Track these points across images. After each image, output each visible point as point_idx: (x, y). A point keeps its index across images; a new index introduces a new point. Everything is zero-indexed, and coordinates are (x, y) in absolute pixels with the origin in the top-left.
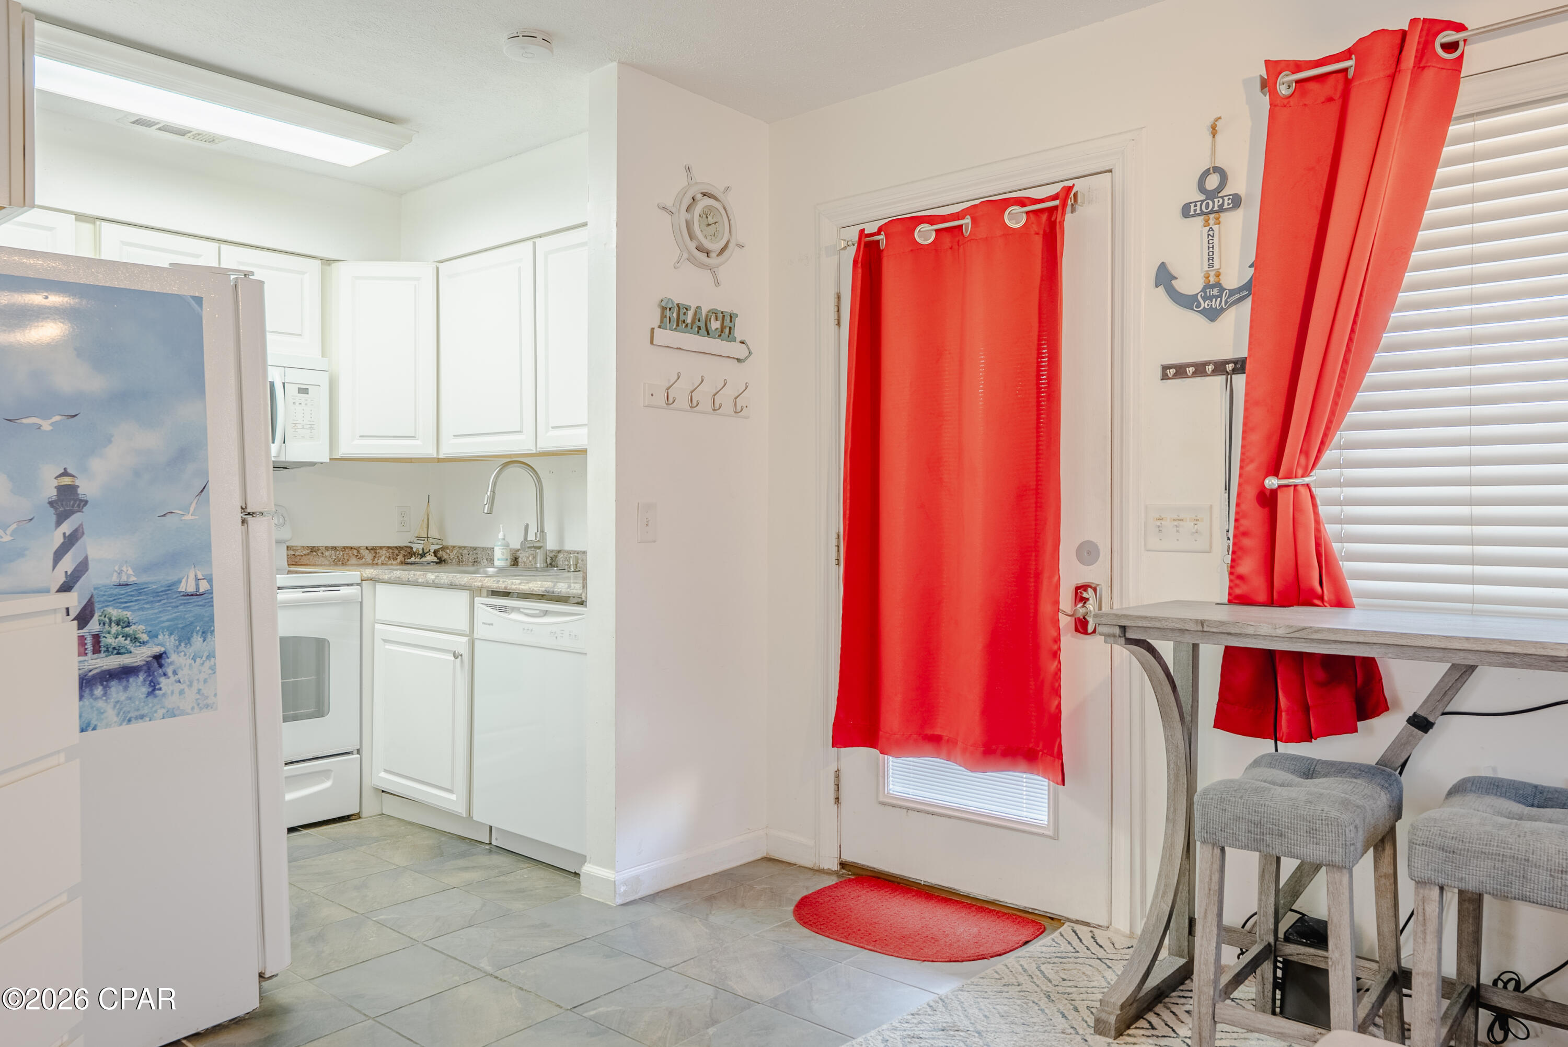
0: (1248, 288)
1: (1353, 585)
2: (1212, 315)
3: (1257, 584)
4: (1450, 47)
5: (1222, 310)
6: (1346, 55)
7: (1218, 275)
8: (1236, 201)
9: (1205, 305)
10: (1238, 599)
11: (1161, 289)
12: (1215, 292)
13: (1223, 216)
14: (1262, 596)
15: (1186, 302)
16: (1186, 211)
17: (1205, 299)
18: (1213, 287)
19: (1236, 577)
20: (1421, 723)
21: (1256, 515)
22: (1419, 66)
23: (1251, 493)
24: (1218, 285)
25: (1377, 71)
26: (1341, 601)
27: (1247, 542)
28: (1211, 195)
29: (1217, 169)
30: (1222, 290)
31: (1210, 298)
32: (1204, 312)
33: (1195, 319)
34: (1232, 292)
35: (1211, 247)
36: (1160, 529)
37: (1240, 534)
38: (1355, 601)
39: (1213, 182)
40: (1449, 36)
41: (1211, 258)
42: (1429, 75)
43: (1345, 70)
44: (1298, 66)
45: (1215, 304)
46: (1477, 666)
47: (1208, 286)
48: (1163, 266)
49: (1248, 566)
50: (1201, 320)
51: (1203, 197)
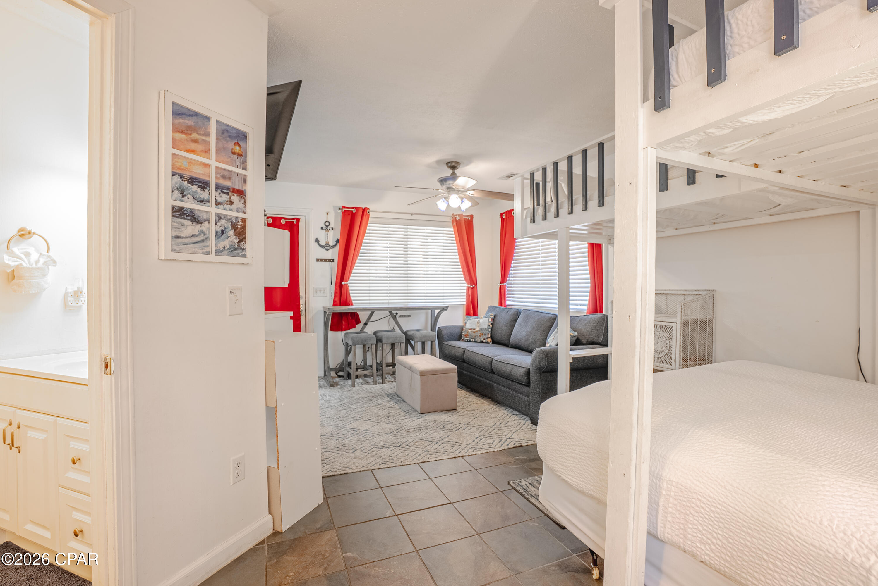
0: (335, 245)
1: (353, 302)
2: (327, 250)
3: (338, 302)
4: (369, 212)
5: (329, 249)
6: (353, 208)
7: (328, 242)
8: (332, 229)
9: (326, 248)
10: (334, 305)
11: (316, 243)
12: (328, 245)
13: (329, 231)
14: (338, 305)
15: (322, 247)
16: (322, 228)
17: (326, 246)
18: (327, 244)
19: (334, 301)
20: (366, 324)
21: (338, 289)
22: (366, 215)
23: (338, 285)
24: (328, 244)
25: (360, 213)
26: (352, 305)
27: (336, 294)
28: (327, 226)
29: (328, 222)
30: (329, 245)
31: (327, 246)
32: (326, 249)
33: (323, 250)
34: (331, 246)
35: (327, 237)
36: (316, 292)
37: (335, 293)
38: (354, 304)
39: (327, 224)
40: (368, 211)
41: (327, 239)
42: (367, 216)
43: (352, 211)
44: (345, 207)
45: (328, 248)
46: (374, 312)
47: (326, 244)
48: (317, 238)
49: (337, 299)
50: (325, 251)
51: (325, 226)
